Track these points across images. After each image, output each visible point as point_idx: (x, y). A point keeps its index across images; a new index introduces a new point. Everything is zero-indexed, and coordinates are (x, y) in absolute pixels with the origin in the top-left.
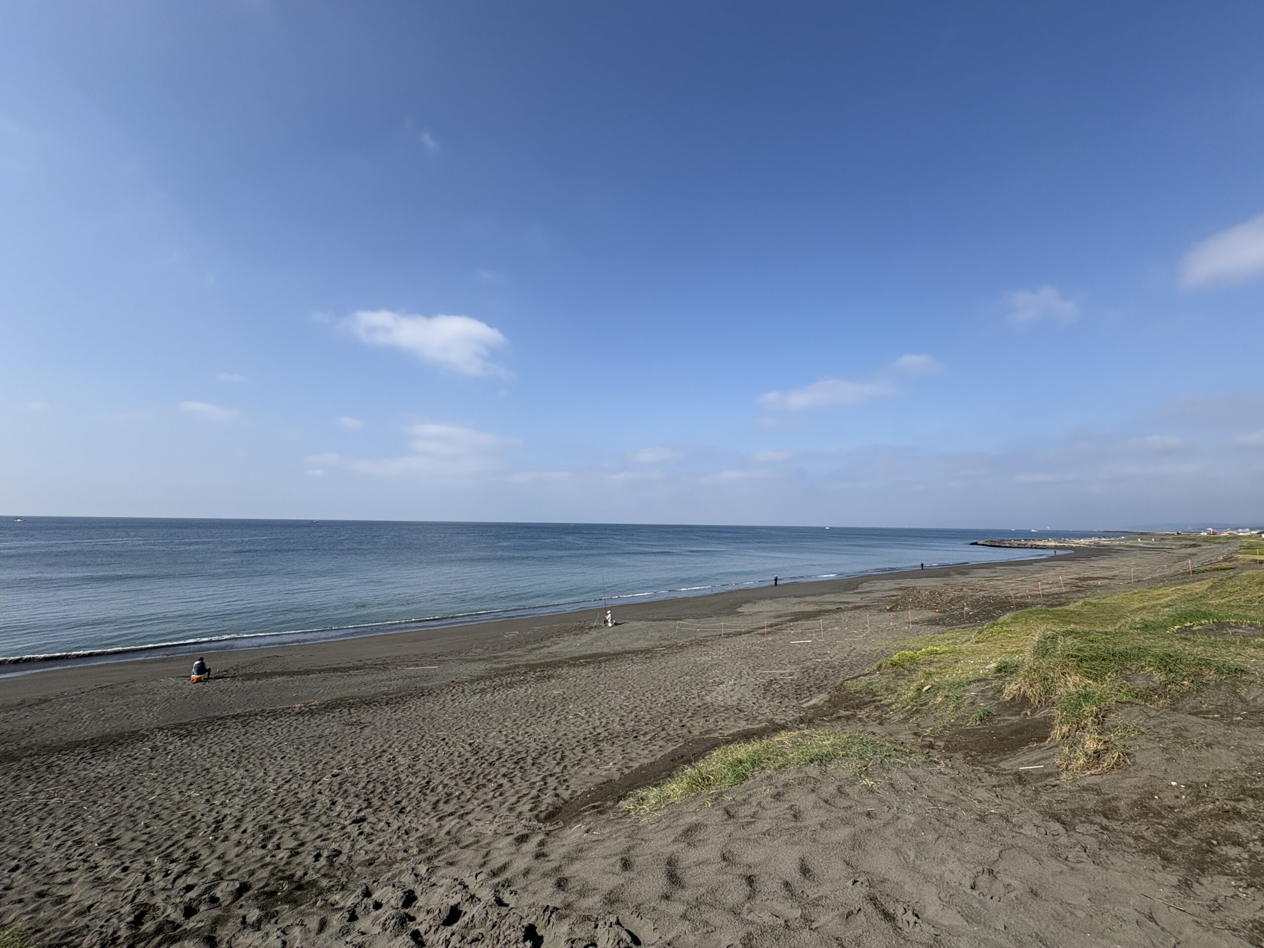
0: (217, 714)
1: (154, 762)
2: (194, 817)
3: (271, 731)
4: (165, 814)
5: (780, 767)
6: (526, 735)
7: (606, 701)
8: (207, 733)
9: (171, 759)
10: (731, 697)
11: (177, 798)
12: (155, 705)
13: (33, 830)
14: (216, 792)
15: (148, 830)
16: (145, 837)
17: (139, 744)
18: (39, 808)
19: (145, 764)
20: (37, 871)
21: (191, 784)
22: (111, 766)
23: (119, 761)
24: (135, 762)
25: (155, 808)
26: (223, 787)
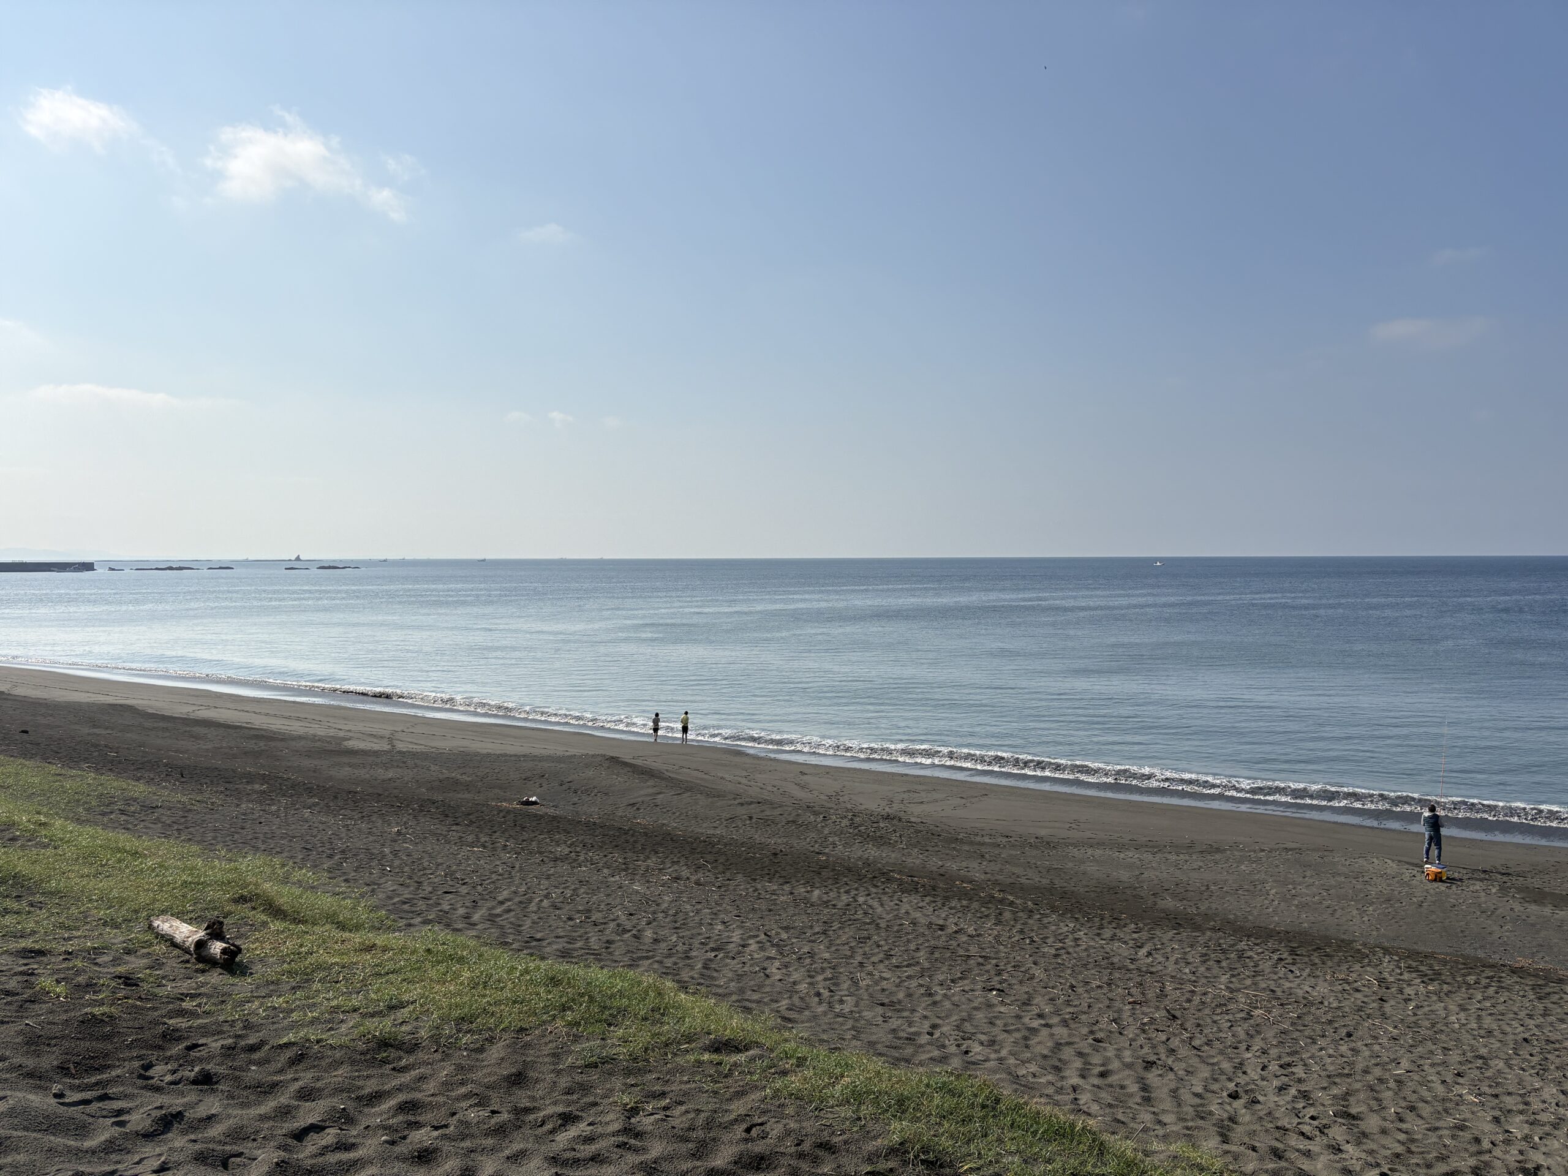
0: (1481, 954)
1: (1387, 1008)
2: (1477, 1140)
4: (1426, 1110)
8: (1469, 986)
9: (1415, 1014)
11: (1440, 1089)
12: (1371, 905)
13: (1243, 1046)
14: (1509, 1111)
15: (1404, 1126)
16: (1402, 1137)
17: (1357, 967)
18: (1242, 1015)
19: (1374, 1005)
20: (1261, 1113)
21: (1459, 1075)
22: (1323, 989)
23: (1331, 984)
24: (1358, 995)
25: (1407, 1092)
26: (1521, 1107)
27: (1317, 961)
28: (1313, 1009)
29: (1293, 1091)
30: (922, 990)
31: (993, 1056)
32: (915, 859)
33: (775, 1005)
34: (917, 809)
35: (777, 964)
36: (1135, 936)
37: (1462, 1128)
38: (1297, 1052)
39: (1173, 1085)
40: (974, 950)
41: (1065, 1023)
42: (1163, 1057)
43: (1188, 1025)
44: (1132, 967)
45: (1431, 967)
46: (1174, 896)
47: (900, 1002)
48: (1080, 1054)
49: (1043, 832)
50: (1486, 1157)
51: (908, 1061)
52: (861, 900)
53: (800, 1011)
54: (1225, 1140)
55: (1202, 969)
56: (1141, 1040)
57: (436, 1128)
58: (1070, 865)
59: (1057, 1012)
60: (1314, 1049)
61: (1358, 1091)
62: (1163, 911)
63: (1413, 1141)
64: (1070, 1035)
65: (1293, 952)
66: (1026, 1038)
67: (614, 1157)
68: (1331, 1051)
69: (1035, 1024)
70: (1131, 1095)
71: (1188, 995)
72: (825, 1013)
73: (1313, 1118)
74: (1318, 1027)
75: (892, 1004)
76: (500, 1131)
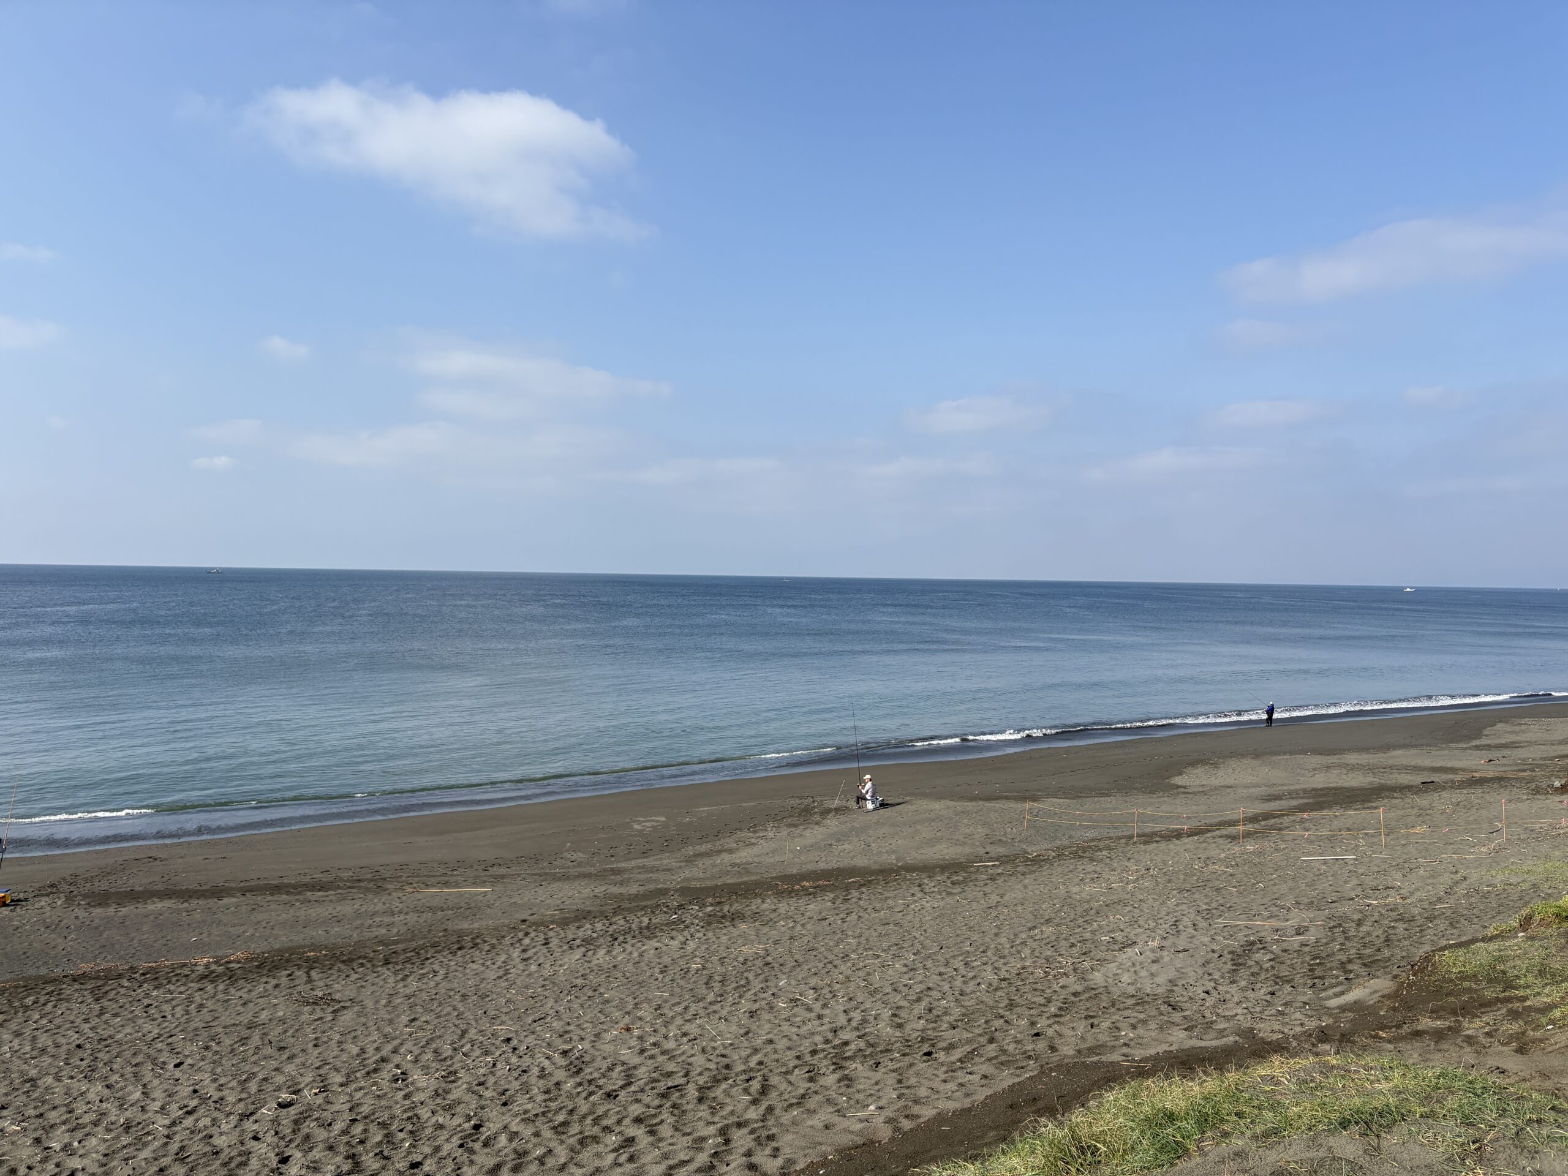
0: (43, 971)
3: (152, 1011)
5: (1266, 1134)
6: (685, 1039)
7: (861, 973)
8: (26, 1008)
10: (1152, 975)
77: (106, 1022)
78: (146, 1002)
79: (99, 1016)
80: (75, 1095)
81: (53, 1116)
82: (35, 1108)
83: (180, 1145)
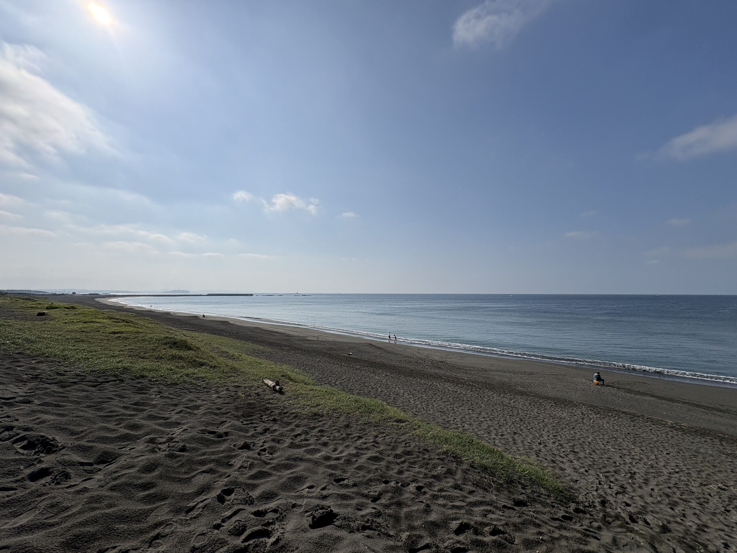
1: (585, 421)
2: (615, 463)
3: (653, 431)
4: (598, 452)
8: (609, 416)
9: (593, 423)
12: (578, 391)
13: (542, 430)
14: (625, 454)
15: (591, 456)
16: (591, 460)
17: (575, 409)
18: (541, 421)
19: (580, 420)
20: (548, 449)
21: (608, 442)
22: (565, 414)
23: (567, 413)
24: (575, 417)
25: (592, 446)
26: (628, 453)
27: (563, 406)
28: (562, 420)
29: (557, 444)
30: (451, 409)
31: (471, 428)
32: (448, 373)
33: (412, 410)
34: (449, 360)
35: (412, 399)
36: (510, 397)
37: (610, 458)
38: (558, 432)
39: (522, 439)
40: (465, 398)
41: (491, 420)
42: (519, 431)
43: (526, 423)
44: (509, 405)
45: (597, 410)
46: (521, 386)
47: (445, 411)
48: (495, 429)
49: (483, 367)
50: (618, 468)
51: (448, 428)
52: (434, 383)
53: (419, 412)
54: (538, 456)
55: (529, 407)
56: (513, 426)
57: (328, 437)
58: (491, 376)
59: (488, 417)
60: (563, 432)
61: (577, 445)
62: (517, 390)
63: (595, 461)
64: (492, 424)
65: (555, 404)
66: (480, 424)
67: (371, 448)
68: (568, 433)
69: (482, 420)
70: (510, 442)
71: (526, 414)
72: (425, 413)
73: (563, 452)
74: (564, 425)
75: (443, 412)
76: (343, 439)
77: (636, 429)
78: (650, 428)
79: (634, 426)
80: (630, 448)
81: (624, 452)
82: (618, 446)
83: (675, 482)
